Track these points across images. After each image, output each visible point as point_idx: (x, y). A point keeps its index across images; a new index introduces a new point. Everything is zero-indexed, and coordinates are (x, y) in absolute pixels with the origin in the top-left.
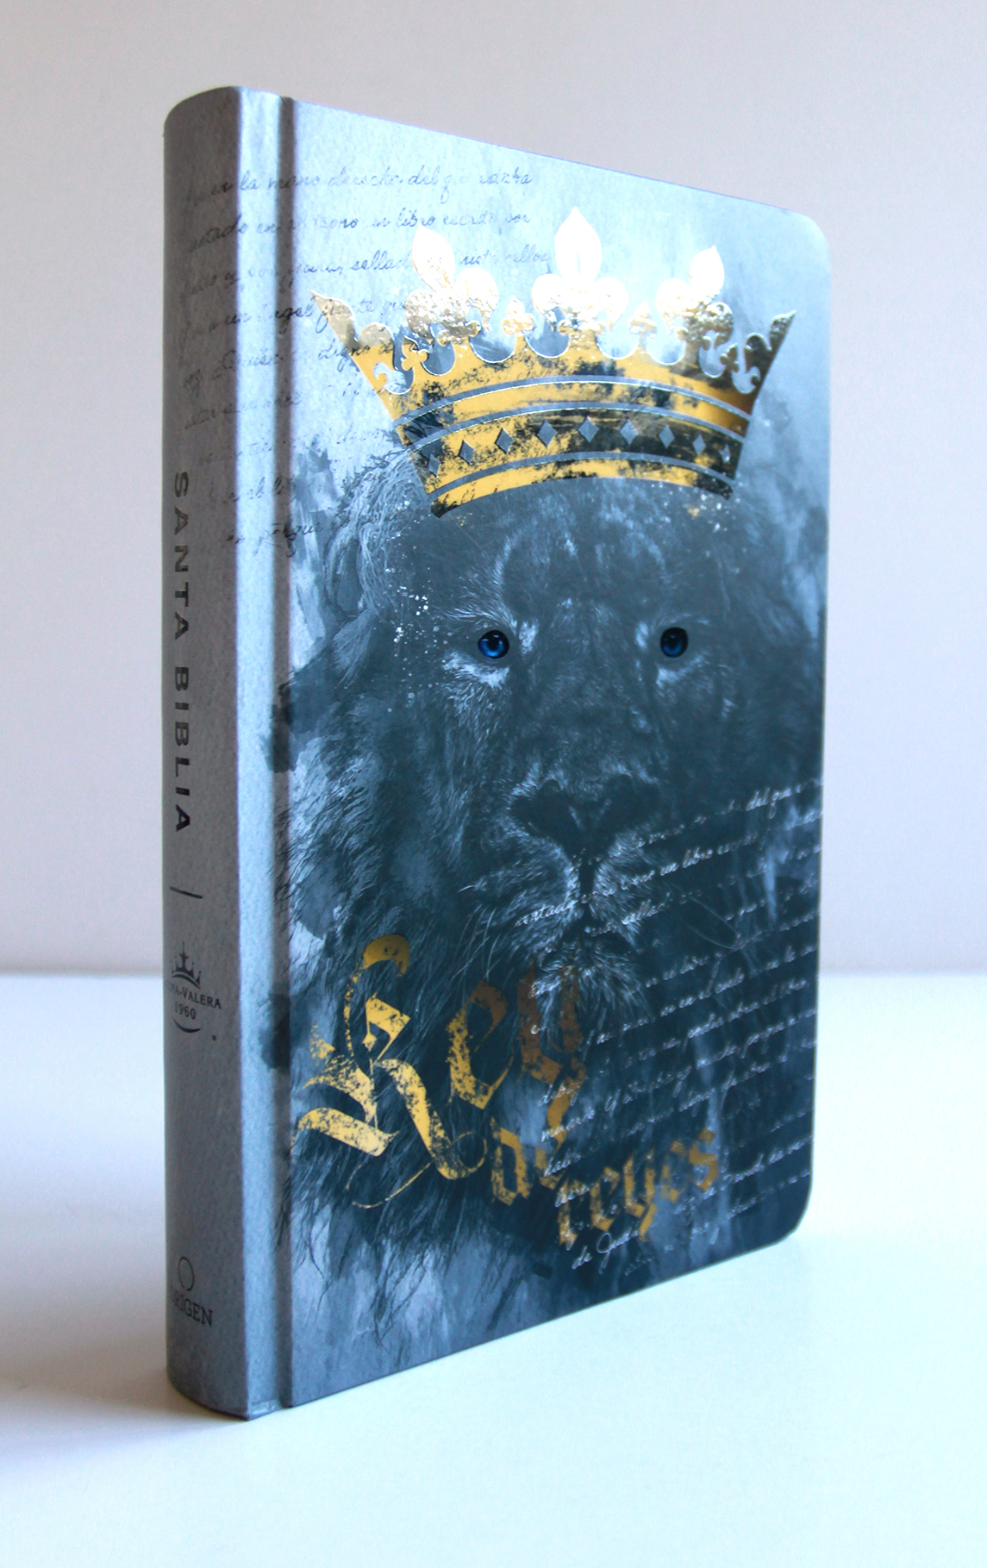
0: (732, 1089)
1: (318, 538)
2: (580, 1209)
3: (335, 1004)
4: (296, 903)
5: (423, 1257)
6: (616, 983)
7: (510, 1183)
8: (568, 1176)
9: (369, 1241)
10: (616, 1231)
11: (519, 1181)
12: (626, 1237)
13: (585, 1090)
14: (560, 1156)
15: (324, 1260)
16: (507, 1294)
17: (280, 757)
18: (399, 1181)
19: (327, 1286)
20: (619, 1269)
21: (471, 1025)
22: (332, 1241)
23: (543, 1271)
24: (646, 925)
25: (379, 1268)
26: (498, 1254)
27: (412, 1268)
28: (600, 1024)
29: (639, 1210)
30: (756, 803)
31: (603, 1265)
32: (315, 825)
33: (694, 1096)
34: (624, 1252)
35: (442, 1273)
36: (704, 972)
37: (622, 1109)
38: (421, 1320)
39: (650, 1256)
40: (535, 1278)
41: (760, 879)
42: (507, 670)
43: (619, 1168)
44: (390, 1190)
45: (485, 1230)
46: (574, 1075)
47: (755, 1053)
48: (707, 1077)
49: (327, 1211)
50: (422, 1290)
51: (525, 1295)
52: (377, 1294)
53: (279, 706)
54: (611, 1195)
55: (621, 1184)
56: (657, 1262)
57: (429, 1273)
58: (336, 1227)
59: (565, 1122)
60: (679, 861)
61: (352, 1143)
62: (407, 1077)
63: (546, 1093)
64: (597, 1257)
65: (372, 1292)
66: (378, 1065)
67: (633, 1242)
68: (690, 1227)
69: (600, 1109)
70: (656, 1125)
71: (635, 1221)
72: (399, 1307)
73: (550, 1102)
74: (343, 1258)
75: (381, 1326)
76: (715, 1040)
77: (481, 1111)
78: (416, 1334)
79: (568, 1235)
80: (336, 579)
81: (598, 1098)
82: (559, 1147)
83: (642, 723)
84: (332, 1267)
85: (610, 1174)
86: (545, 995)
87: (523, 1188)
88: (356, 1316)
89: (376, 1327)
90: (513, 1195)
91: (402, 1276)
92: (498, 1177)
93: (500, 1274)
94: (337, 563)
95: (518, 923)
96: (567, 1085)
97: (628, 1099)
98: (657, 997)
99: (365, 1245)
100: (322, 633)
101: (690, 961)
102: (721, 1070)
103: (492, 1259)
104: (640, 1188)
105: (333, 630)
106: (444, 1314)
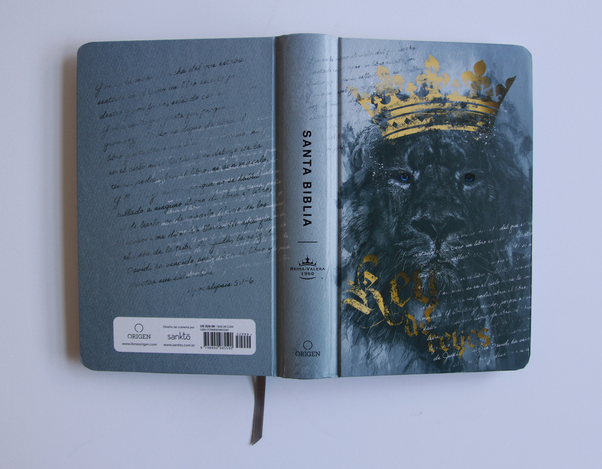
0: (495, 317)
1: (349, 149)
2: (436, 343)
3: (354, 271)
4: (343, 243)
5: (382, 346)
6: (449, 277)
7: (411, 330)
8: (432, 332)
9: (365, 337)
10: (450, 353)
11: (414, 330)
12: (454, 355)
13: (438, 307)
14: (429, 325)
15: (351, 340)
16: (410, 363)
17: (340, 206)
18: (374, 323)
19: (352, 347)
20: (451, 365)
21: (398, 283)
22: (353, 335)
23: (423, 359)
24: (460, 262)
25: (368, 345)
26: (407, 350)
27: (378, 348)
28: (443, 289)
29: (459, 348)
30: (503, 228)
31: (445, 362)
32: (349, 223)
33: (479, 316)
34: (453, 359)
35: (388, 351)
36: (483, 279)
37: (451, 316)
38: (381, 363)
39: (463, 363)
40: (420, 360)
41: (506, 252)
42: (409, 184)
43: (451, 333)
44: (371, 325)
45: (402, 342)
46: (434, 303)
47: (505, 307)
48: (485, 311)
49: (352, 326)
50: (381, 355)
51: (417, 364)
52: (367, 352)
53: (339, 192)
54: (446, 341)
55: (451, 338)
56: (465, 365)
57: (384, 351)
58: (355, 331)
59: (430, 316)
60: (473, 244)
61: (360, 310)
62: (377, 294)
63: (424, 306)
64: (442, 359)
65: (366, 352)
66: (368, 289)
67: (456, 357)
68: (479, 357)
69: (443, 314)
70: (464, 323)
71: (457, 351)
72: (374, 358)
73: (425, 309)
74: (356, 341)
75: (368, 362)
76: (488, 301)
77: (402, 308)
78: (379, 367)
79: (432, 349)
80: (355, 159)
81: (442, 311)
82: (428, 323)
83: (458, 201)
84: (353, 342)
85: (447, 335)
86: (424, 278)
87: (416, 333)
88: (360, 357)
89: (367, 362)
90: (412, 334)
91: (375, 349)
92: (407, 328)
93: (408, 356)
94: (355, 155)
95: (414, 256)
96: (431, 305)
97: (454, 313)
98: (465, 284)
99: (363, 338)
100: (351, 173)
101: (478, 274)
102: (491, 310)
103: (405, 351)
104: (458, 342)
105: (354, 173)
106: (389, 363)
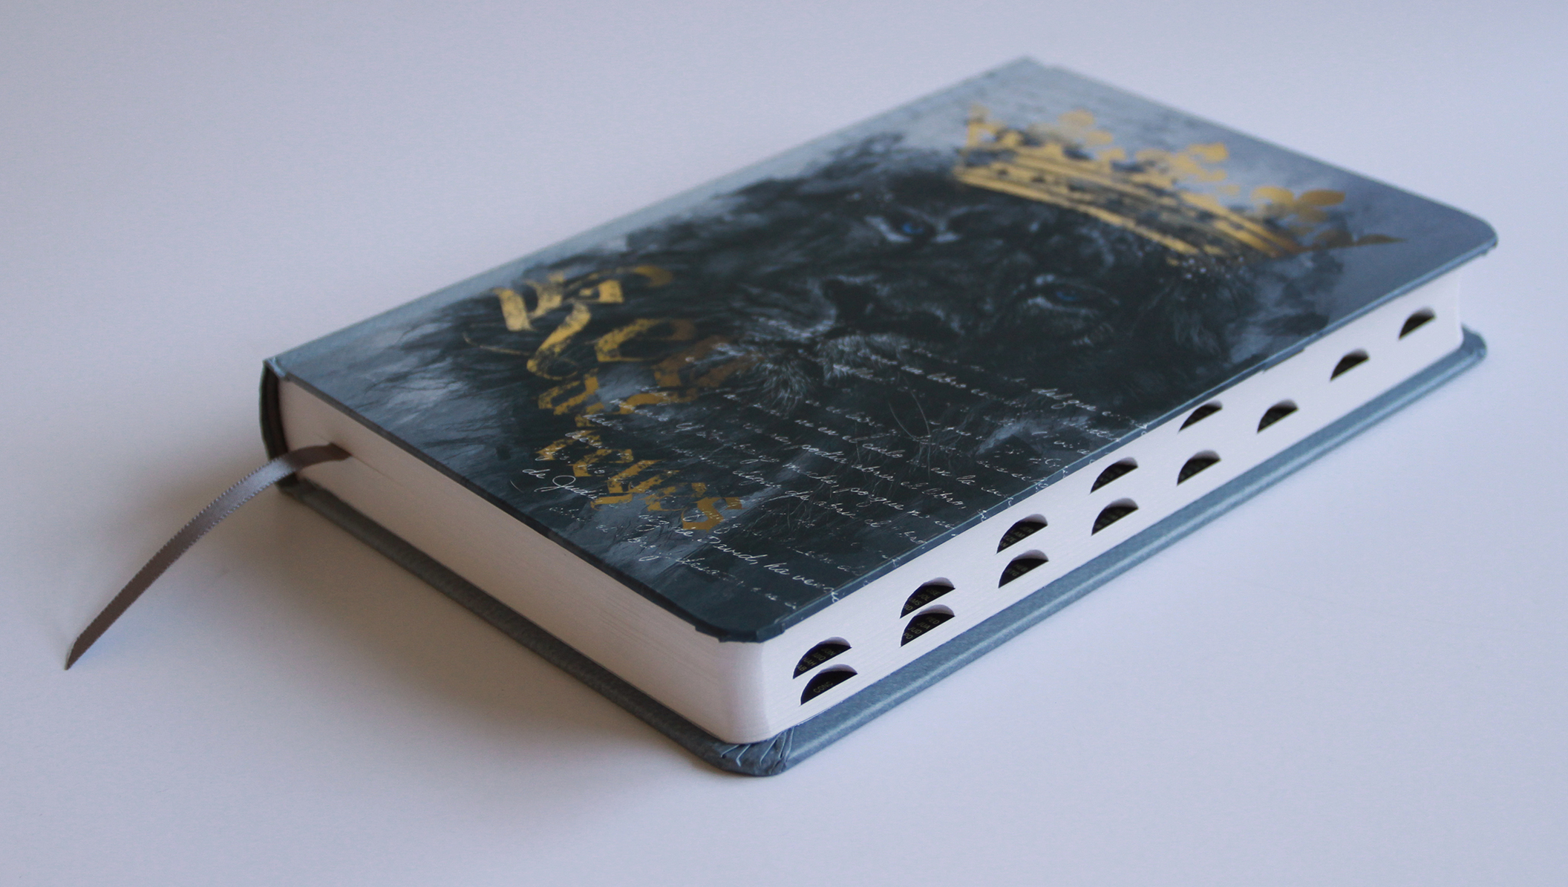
0: (795, 498)
2: (578, 451)
5: (454, 382)
6: (785, 384)
7: (556, 401)
8: (598, 429)
9: (442, 352)
10: (581, 483)
11: (565, 405)
12: (583, 492)
13: (679, 407)
14: (608, 418)
16: (465, 441)
18: (500, 346)
20: (549, 502)
21: (653, 329)
22: (428, 336)
23: (503, 453)
24: (849, 380)
25: (426, 364)
26: (493, 420)
27: (441, 381)
28: (741, 390)
29: (619, 489)
30: (1047, 393)
31: (543, 489)
33: (756, 475)
34: (569, 497)
35: (450, 398)
36: (864, 429)
37: (690, 435)
39: (582, 518)
40: (494, 451)
41: (995, 427)
43: (637, 458)
44: (492, 344)
45: (506, 404)
46: (682, 395)
48: (784, 476)
49: (447, 325)
50: (427, 393)
51: (471, 453)
52: (405, 372)
54: (611, 464)
55: (627, 465)
56: (582, 526)
57: (445, 391)
58: (439, 333)
59: (639, 407)
61: (506, 315)
62: (580, 317)
63: (650, 386)
64: (547, 481)
65: (405, 369)
66: (574, 302)
67: (584, 499)
68: (638, 535)
69: (673, 422)
70: (700, 462)
71: (604, 491)
72: (404, 388)
73: (647, 392)
74: (419, 346)
75: (382, 385)
76: (823, 466)
77: (595, 360)
78: (389, 405)
79: (548, 453)
81: (681, 416)
82: (616, 413)
85: (628, 455)
86: (721, 352)
87: (560, 410)
88: (379, 370)
90: (549, 406)
91: (430, 378)
92: (555, 392)
93: (477, 430)
95: (755, 316)
96: (669, 395)
97: (703, 435)
98: (805, 411)
99: (438, 351)
101: (862, 416)
102: (802, 483)
103: (486, 419)
104: (636, 480)
106: (417, 414)
